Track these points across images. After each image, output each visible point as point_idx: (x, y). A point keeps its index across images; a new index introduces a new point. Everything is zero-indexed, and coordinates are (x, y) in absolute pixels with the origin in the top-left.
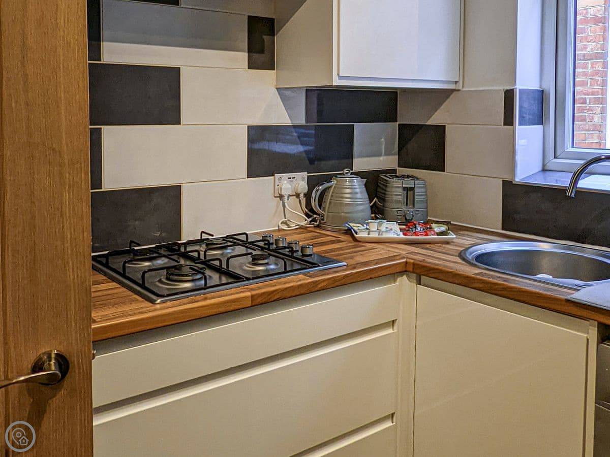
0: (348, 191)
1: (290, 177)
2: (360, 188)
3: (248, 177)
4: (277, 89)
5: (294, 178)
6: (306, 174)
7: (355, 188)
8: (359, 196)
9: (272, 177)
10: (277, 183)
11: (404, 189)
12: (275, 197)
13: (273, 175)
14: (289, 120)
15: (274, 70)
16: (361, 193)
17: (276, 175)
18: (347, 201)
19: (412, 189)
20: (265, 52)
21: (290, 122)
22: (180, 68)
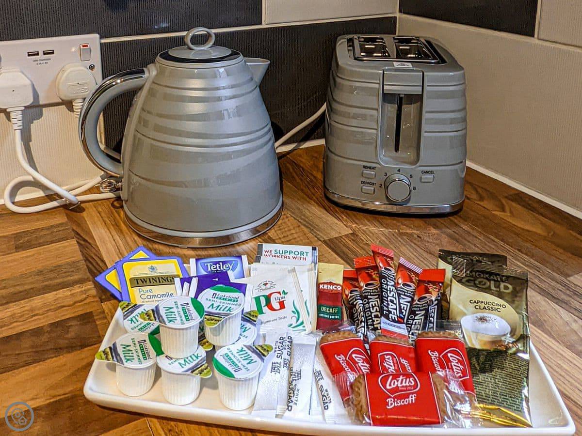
1: (34, 50)
6: (93, 40)
11: (388, 97)
19: (417, 99)
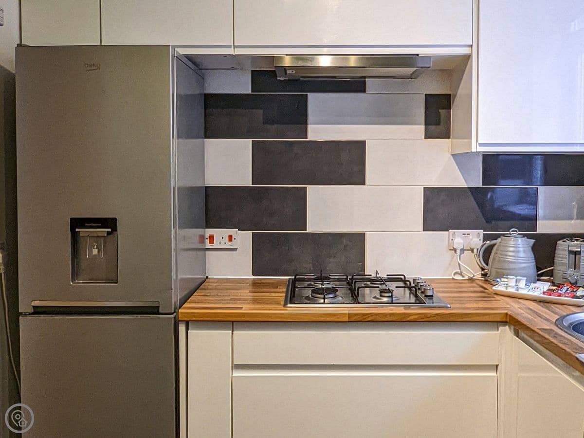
0: (512, 249)
1: (464, 233)
2: (523, 247)
3: (424, 231)
4: (452, 155)
5: (469, 234)
6: (481, 232)
7: (519, 247)
8: (522, 254)
9: (447, 232)
10: (451, 238)
11: (570, 252)
12: (450, 250)
13: (448, 231)
14: (465, 183)
15: (450, 138)
16: (524, 251)
17: (450, 230)
18: (510, 259)
19: (579, 253)
20: (442, 124)
21: (465, 184)
22: (365, 141)
